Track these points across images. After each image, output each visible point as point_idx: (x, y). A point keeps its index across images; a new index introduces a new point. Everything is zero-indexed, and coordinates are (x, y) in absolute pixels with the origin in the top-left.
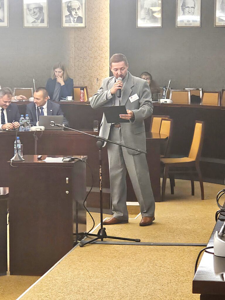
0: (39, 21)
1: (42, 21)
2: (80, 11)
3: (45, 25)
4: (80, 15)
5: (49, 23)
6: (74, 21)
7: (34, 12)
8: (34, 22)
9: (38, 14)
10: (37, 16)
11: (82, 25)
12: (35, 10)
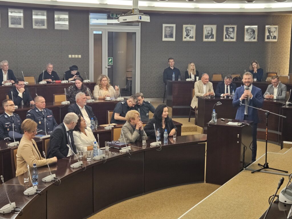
0: (253, 38)
1: (254, 38)
2: (275, 33)
3: (256, 40)
4: (275, 35)
5: (258, 39)
6: (271, 38)
7: (250, 34)
8: (250, 39)
9: (252, 35)
10: (252, 36)
11: (276, 40)
12: (251, 33)
